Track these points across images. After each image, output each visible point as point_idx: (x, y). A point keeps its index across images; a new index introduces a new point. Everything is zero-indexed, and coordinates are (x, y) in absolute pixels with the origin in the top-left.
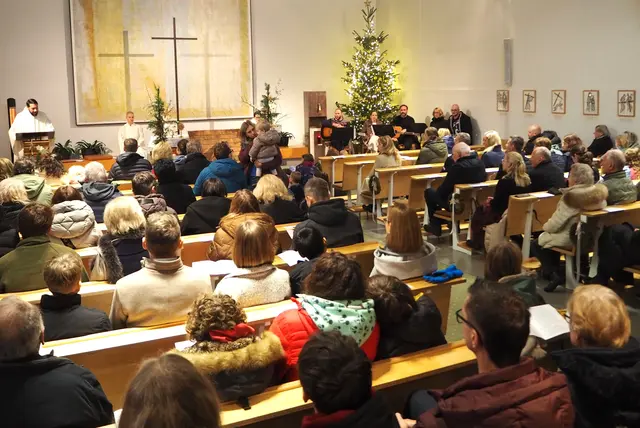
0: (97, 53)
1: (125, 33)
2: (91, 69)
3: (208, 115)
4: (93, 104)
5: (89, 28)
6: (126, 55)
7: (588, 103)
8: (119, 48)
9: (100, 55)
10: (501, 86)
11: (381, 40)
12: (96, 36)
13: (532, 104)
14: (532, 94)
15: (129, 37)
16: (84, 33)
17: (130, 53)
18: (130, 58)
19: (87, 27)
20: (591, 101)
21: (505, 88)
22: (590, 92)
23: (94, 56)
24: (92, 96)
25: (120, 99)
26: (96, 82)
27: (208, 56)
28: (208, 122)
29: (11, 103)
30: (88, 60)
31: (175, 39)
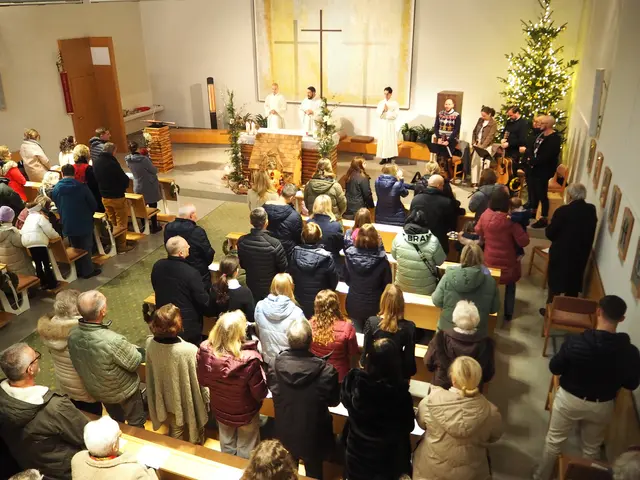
0: (273, 41)
1: (295, 23)
2: (268, 55)
3: (364, 102)
5: (267, 18)
6: (295, 42)
8: (290, 36)
9: (276, 42)
11: (555, 33)
12: (273, 25)
15: (298, 26)
16: (264, 21)
17: (299, 40)
18: (299, 45)
23: (271, 43)
26: (272, 66)
27: (368, 44)
28: (365, 110)
29: (210, 81)
30: (267, 46)
31: (321, 31)
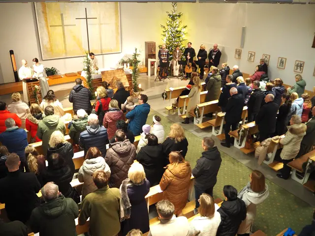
0: (49, 25)
1: (62, 15)
2: (47, 33)
3: (102, 52)
4: (49, 50)
5: (44, 12)
6: (63, 25)
7: (280, 63)
8: (59, 22)
9: (51, 26)
10: (238, 47)
11: (179, 16)
12: (48, 17)
13: (252, 58)
14: (253, 54)
15: (64, 16)
16: (42, 15)
17: (65, 24)
18: (65, 27)
19: (43, 12)
20: (282, 62)
21: (240, 49)
22: (282, 58)
23: (48, 27)
24: (48, 46)
25: (61, 47)
26: (50, 40)
27: (101, 24)
28: (101, 56)
29: (12, 52)
30: (45, 29)
31: (87, 18)
